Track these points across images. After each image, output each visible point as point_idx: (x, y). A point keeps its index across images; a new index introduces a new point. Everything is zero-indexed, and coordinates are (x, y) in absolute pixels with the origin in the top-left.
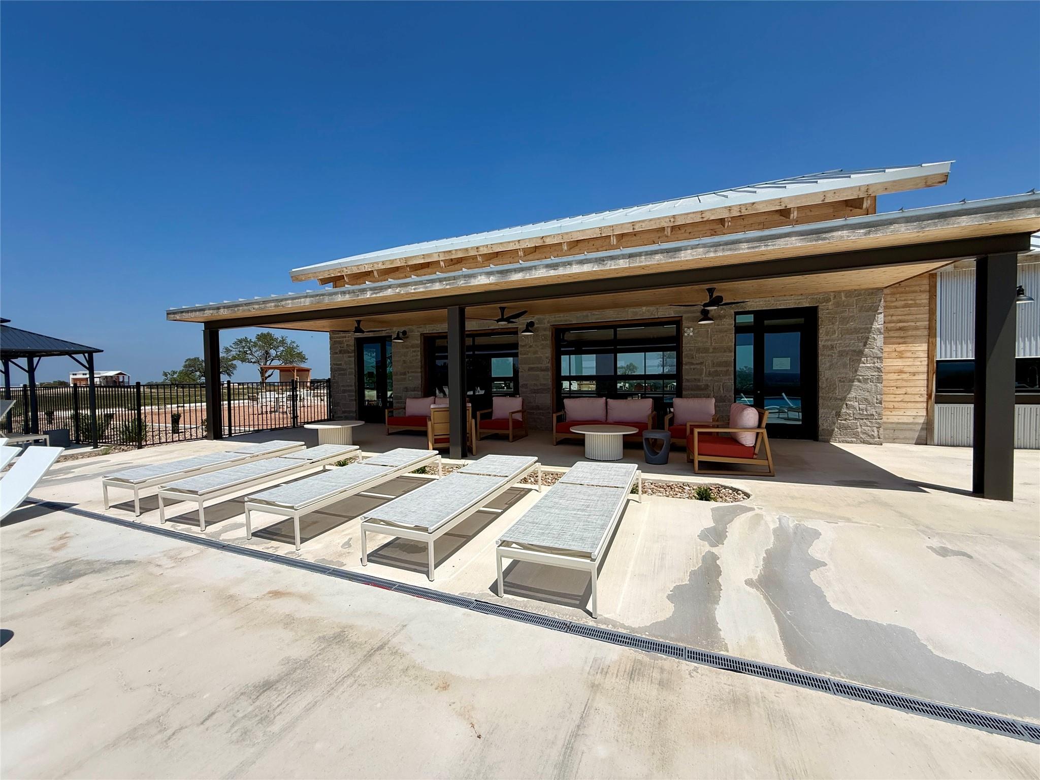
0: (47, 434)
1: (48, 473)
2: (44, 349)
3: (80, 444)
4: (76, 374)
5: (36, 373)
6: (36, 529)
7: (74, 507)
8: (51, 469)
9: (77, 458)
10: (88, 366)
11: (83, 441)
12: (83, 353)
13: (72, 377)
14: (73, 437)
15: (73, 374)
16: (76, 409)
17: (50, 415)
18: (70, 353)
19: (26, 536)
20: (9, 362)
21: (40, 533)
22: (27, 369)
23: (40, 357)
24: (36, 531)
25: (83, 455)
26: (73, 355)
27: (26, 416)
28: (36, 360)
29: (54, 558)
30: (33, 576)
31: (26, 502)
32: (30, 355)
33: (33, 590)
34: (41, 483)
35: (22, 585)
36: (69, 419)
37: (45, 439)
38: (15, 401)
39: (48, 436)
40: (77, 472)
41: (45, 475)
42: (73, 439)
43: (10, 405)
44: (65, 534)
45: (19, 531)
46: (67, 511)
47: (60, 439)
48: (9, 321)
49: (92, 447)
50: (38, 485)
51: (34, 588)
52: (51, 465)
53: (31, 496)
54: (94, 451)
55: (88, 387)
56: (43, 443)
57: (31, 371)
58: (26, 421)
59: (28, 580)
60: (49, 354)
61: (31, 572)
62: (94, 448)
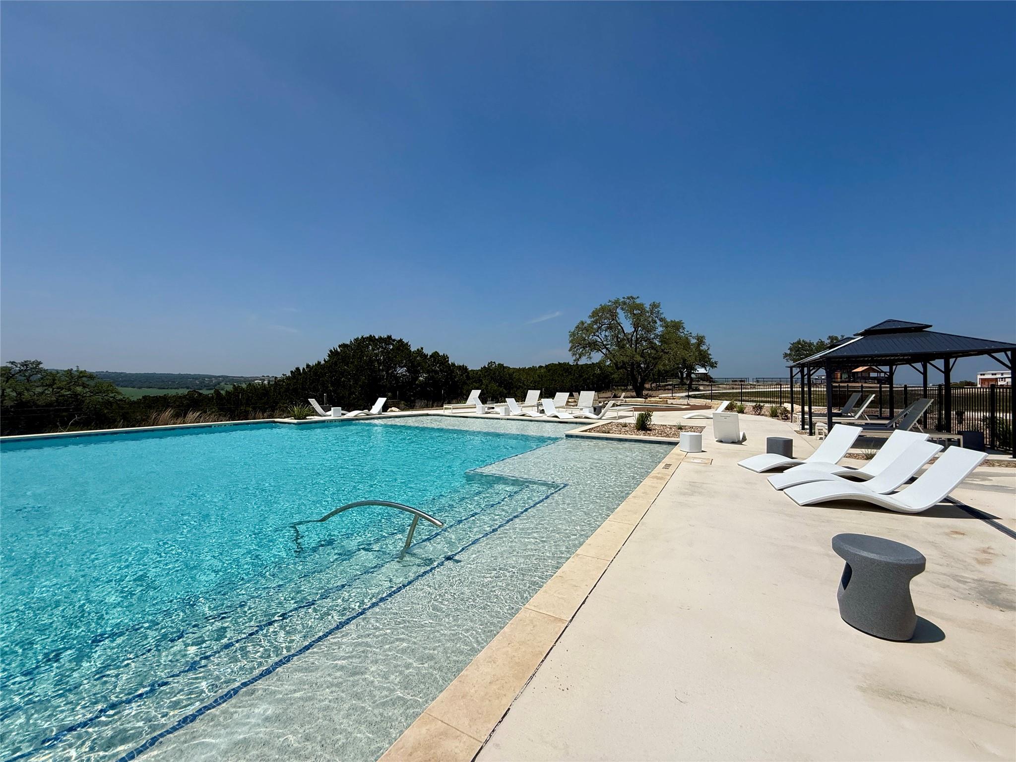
0: (961, 435)
1: (971, 475)
2: (962, 349)
3: (994, 449)
4: (984, 375)
5: (951, 373)
6: (958, 531)
7: (996, 520)
8: (974, 471)
9: (993, 465)
10: (1010, 365)
11: (997, 448)
12: (1005, 350)
13: (979, 377)
14: (987, 441)
15: (981, 375)
16: (993, 412)
17: (960, 414)
18: (989, 352)
19: (947, 534)
20: (928, 364)
21: (961, 536)
22: (943, 370)
23: (956, 357)
24: (957, 533)
25: (1001, 463)
26: (993, 354)
27: (940, 414)
28: (952, 361)
29: (980, 572)
30: (959, 581)
31: (946, 500)
32: (946, 356)
33: (960, 598)
34: (962, 483)
35: (948, 586)
36: (981, 421)
37: (959, 440)
38: (933, 400)
39: (962, 436)
40: (995, 481)
41: (968, 476)
42: (988, 443)
43: (928, 403)
44: (988, 548)
45: (940, 527)
46: (986, 522)
47: (973, 442)
48: (931, 326)
49: (1011, 456)
50: (960, 485)
51: (962, 596)
52: (975, 468)
53: (952, 495)
54: (1013, 461)
55: (1009, 388)
56: (957, 443)
57: (947, 371)
58: (940, 419)
59: (953, 583)
60: (966, 354)
61: (957, 576)
62: (1014, 458)
